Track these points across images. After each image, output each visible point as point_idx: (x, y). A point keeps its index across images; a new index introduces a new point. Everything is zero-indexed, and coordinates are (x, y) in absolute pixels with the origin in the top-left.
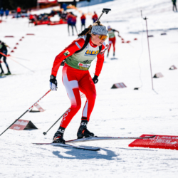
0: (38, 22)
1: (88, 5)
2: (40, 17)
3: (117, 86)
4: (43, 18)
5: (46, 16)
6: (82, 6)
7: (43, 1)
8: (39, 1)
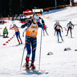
1: (48, 14)
3: (67, 49)
5: (28, 19)
6: (45, 14)
7: (26, 12)
8: (24, 12)
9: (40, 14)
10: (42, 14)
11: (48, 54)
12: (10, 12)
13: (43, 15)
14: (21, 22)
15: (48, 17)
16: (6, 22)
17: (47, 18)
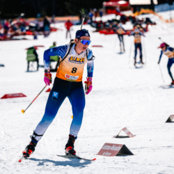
0: (105, 31)
1: (170, 9)
2: (108, 24)
4: (111, 26)
5: (115, 23)
6: (162, 11)
7: (111, 3)
8: (105, 3)
9: (148, 10)
10: (156, 9)
11: (169, 121)
12: (66, 3)
13: (158, 12)
14: (97, 31)
15: (171, 19)
16: (55, 30)
17: (167, 21)
